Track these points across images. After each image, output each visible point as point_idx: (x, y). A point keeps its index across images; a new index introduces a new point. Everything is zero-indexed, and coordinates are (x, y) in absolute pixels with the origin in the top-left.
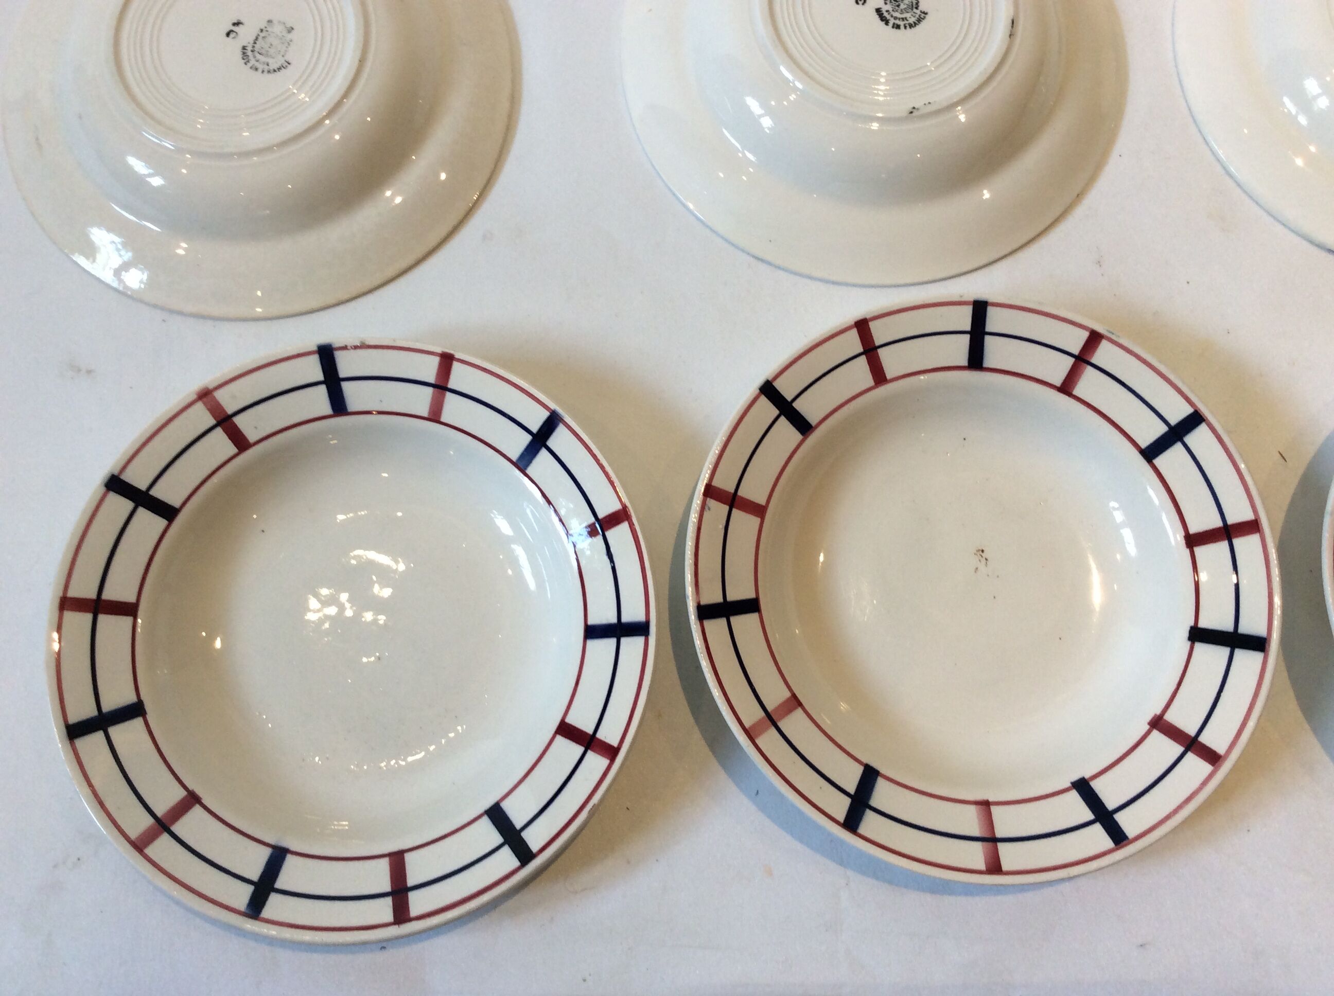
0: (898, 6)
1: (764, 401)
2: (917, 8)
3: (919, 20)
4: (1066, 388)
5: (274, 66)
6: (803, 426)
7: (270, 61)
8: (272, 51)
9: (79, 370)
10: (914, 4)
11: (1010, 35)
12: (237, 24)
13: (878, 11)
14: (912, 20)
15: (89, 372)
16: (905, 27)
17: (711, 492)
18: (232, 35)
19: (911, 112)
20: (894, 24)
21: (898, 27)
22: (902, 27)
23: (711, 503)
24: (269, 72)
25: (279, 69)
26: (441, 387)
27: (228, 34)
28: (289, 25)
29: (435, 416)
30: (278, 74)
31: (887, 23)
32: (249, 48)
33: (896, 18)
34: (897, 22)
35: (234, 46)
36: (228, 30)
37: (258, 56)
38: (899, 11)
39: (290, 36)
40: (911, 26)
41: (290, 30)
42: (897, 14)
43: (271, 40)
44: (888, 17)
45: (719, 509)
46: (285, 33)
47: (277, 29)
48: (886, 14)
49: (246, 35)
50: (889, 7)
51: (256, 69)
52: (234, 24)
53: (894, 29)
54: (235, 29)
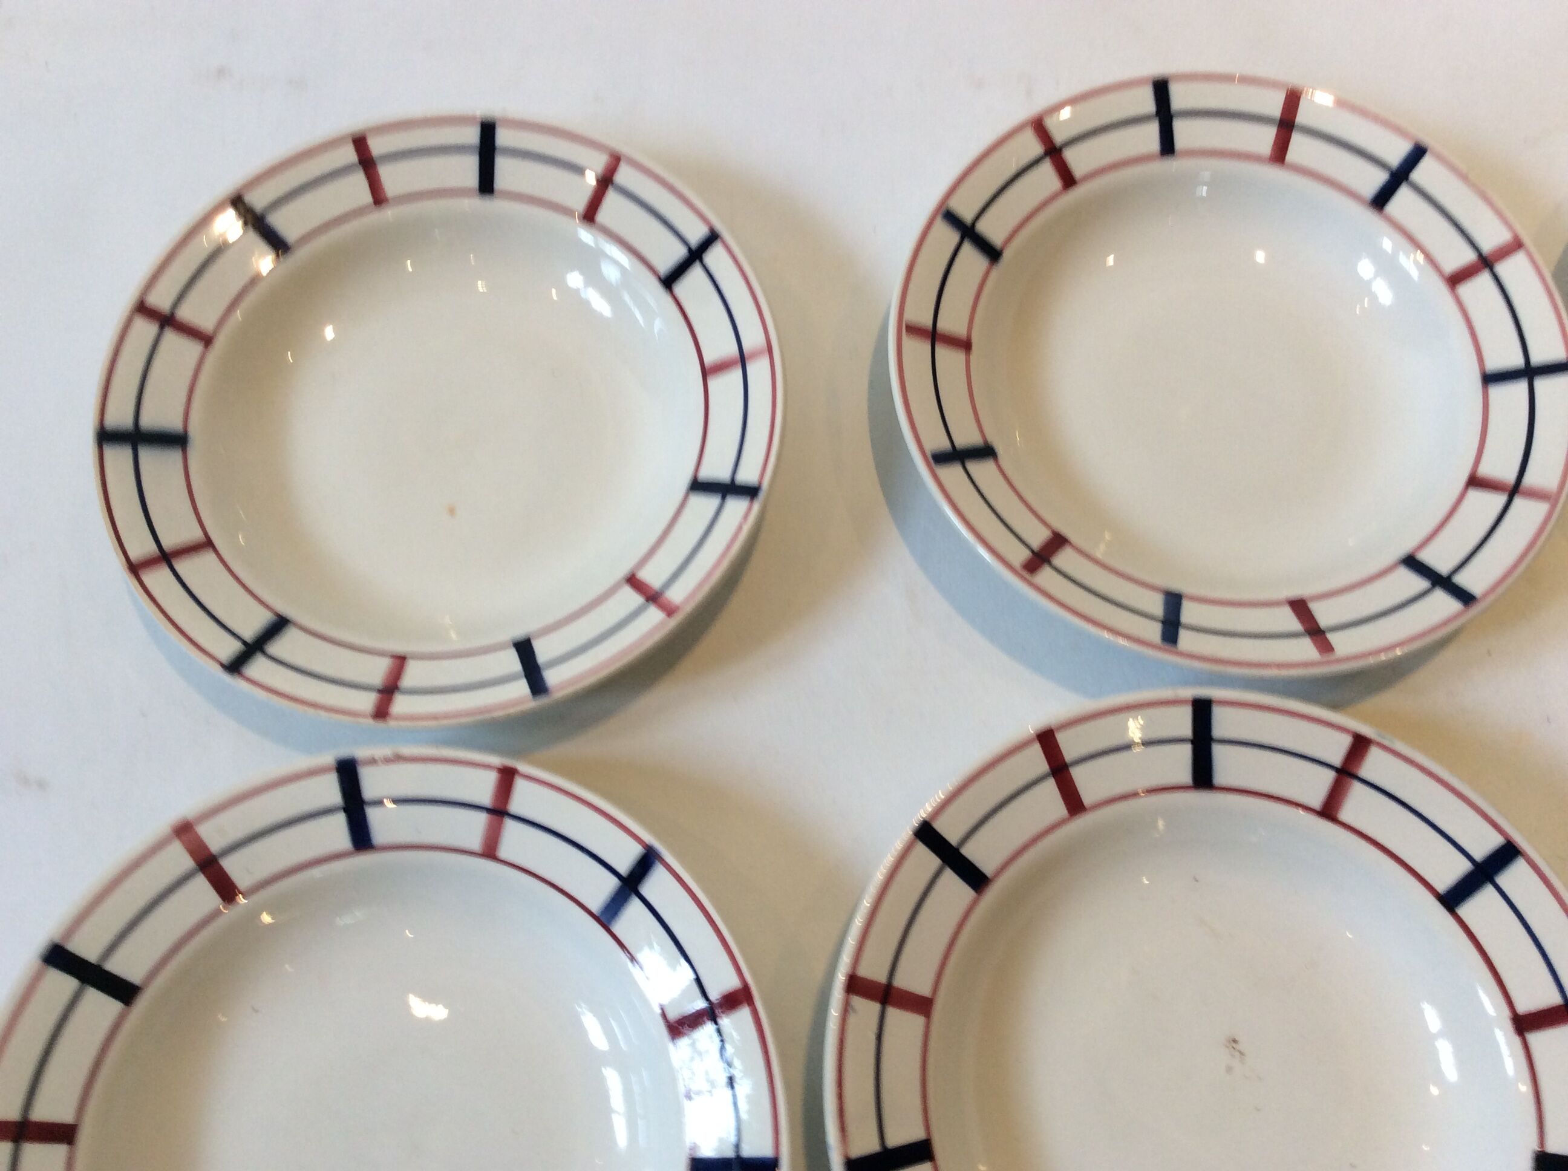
1: (921, 849)
4: (1329, 811)
6: (976, 879)
15: (41, 784)
17: (855, 985)
23: (857, 1001)
26: (499, 811)
29: (490, 851)
45: (867, 1009)
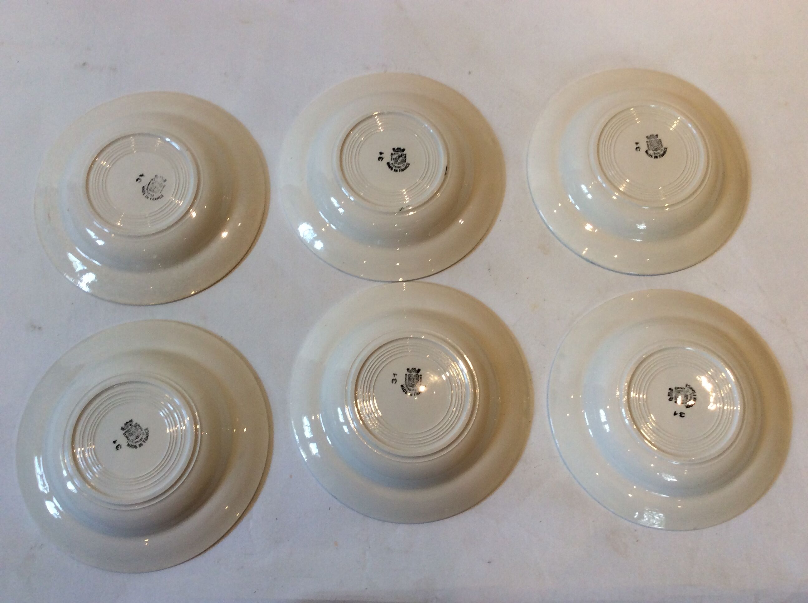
0: (397, 161)
2: (405, 162)
3: (406, 168)
5: (155, 197)
7: (154, 194)
8: (156, 190)
9: (35, 327)
10: (404, 160)
11: (445, 174)
12: (142, 176)
13: (388, 164)
14: (403, 168)
15: (40, 328)
16: (400, 171)
18: (139, 181)
19: (401, 210)
20: (395, 170)
21: (397, 171)
22: (398, 171)
24: (153, 199)
25: (158, 198)
27: (137, 180)
28: (164, 179)
30: (157, 201)
31: (392, 169)
32: (146, 188)
33: (396, 167)
34: (396, 169)
35: (140, 186)
36: (138, 178)
37: (149, 192)
38: (397, 163)
39: (164, 184)
40: (403, 170)
41: (165, 181)
42: (396, 165)
43: (156, 184)
44: (392, 166)
46: (162, 182)
47: (159, 180)
48: (391, 165)
49: (145, 181)
50: (393, 162)
51: (148, 198)
52: (140, 176)
53: (395, 172)
54: (141, 178)
